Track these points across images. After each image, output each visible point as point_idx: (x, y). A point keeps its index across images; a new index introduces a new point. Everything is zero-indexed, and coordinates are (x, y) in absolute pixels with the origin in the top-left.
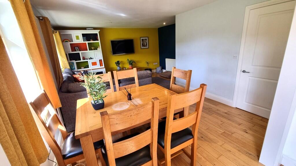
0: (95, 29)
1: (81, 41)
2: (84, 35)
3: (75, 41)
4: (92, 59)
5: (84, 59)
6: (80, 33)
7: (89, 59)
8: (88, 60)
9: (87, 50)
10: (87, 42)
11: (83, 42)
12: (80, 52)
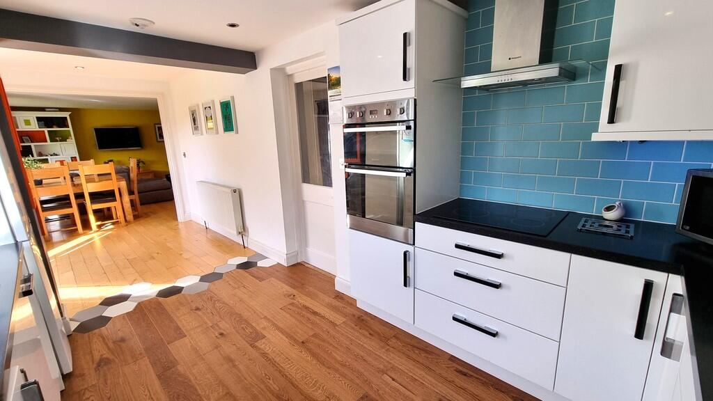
0: (61, 110)
1: (34, 127)
2: (39, 119)
3: (22, 127)
4: (56, 155)
5: (40, 154)
6: (32, 116)
7: (51, 155)
8: (49, 158)
9: (46, 141)
10: (46, 130)
11: (38, 129)
12: (32, 145)
